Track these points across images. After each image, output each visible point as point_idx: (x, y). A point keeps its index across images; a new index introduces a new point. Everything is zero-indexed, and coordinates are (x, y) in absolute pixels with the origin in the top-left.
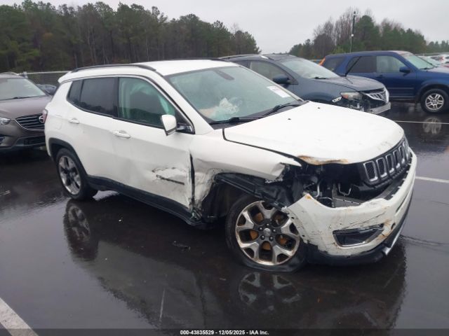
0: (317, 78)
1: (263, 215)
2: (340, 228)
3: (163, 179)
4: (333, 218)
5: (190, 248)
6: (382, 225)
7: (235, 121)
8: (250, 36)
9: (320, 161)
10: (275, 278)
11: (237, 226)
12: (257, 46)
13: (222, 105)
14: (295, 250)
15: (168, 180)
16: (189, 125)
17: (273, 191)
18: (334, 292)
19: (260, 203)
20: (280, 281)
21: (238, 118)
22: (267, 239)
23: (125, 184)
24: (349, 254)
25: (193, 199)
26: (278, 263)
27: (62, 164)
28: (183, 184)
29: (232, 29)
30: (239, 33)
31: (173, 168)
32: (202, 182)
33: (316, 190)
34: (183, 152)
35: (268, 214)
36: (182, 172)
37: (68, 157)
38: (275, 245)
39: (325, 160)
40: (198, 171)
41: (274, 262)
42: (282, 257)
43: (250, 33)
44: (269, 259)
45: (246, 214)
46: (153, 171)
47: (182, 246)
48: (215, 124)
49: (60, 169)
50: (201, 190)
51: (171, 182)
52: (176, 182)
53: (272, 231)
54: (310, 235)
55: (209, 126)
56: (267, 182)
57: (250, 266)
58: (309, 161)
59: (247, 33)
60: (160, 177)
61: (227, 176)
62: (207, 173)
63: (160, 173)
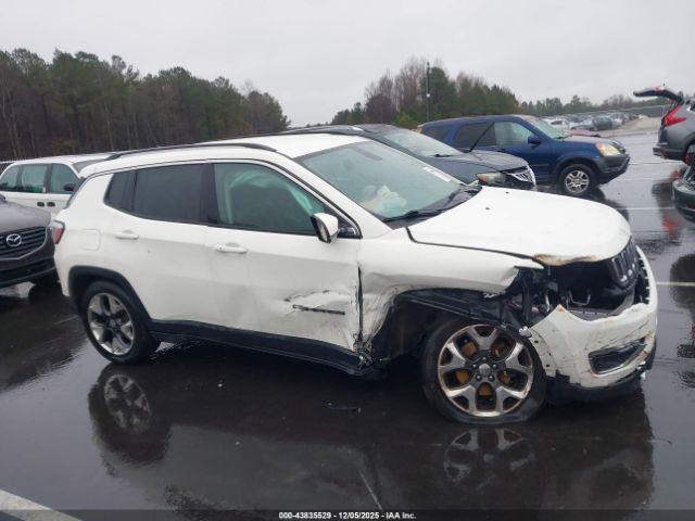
0: (438, 156)
1: (476, 345)
2: (599, 347)
3: (307, 309)
4: (591, 335)
5: (359, 410)
6: (642, 340)
7: (414, 217)
8: (271, 99)
9: (563, 259)
10: (501, 432)
11: (440, 367)
12: (284, 114)
13: (384, 195)
14: (528, 388)
15: (315, 310)
16: (350, 226)
17: (495, 308)
18: (598, 438)
19: (471, 330)
20: (508, 436)
21: (416, 212)
22: (485, 380)
23: (228, 326)
24: (605, 384)
25: (360, 335)
26: (506, 412)
27: (95, 306)
28: (343, 313)
29: (243, 89)
30: (254, 95)
31: (326, 291)
32: (374, 307)
33: (545, 303)
34: (345, 266)
35: (484, 342)
36: (343, 295)
37: (108, 295)
38: (498, 386)
39: (570, 259)
40: (369, 291)
41: (499, 411)
42: (510, 401)
43: (271, 94)
44: (491, 407)
45: (452, 347)
46: (287, 300)
47: (345, 408)
48: (391, 222)
49: (89, 315)
50: (373, 321)
51: (321, 313)
52: (330, 312)
53: (492, 367)
54: (559, 364)
55: (384, 225)
56: (488, 296)
57: (465, 421)
58: (548, 261)
59: (266, 94)
60: (300, 307)
61: (421, 294)
62: (383, 293)
63: (300, 301)
